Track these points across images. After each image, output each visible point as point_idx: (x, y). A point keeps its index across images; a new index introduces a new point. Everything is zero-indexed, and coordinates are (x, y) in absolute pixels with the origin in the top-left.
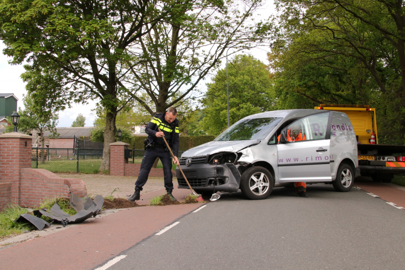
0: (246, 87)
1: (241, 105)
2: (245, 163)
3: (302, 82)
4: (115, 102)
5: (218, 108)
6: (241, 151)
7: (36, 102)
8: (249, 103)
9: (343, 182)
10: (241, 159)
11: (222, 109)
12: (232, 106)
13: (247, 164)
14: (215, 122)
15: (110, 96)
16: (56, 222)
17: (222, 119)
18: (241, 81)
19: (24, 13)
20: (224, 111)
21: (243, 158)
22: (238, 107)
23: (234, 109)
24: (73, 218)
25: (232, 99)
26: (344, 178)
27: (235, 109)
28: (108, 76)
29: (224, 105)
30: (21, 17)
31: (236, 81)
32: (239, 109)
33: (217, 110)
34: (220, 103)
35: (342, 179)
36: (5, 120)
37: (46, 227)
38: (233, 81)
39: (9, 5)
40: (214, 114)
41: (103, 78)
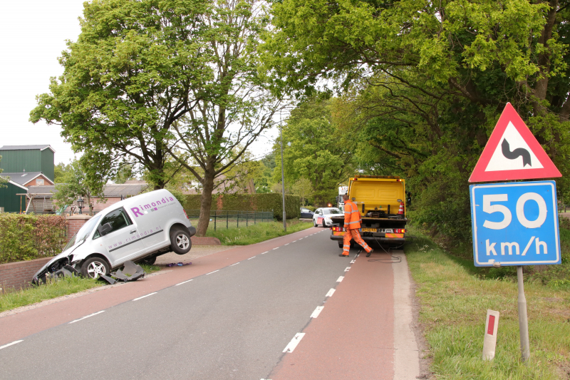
0: (323, 131)
1: (318, 153)
2: (79, 260)
3: (371, 136)
4: (162, 176)
5: (290, 156)
6: (72, 253)
7: (88, 176)
8: (327, 151)
10: (74, 259)
11: (296, 158)
12: (307, 153)
14: (288, 173)
15: (157, 170)
16: (120, 280)
17: (296, 169)
18: (318, 124)
19: (81, 105)
20: (298, 160)
21: (76, 258)
22: (314, 155)
23: (309, 158)
24: (130, 278)
25: (307, 146)
26: (180, 242)
27: (311, 157)
28: (155, 152)
29: (297, 153)
30: (78, 109)
31: (311, 124)
32: (315, 157)
33: (290, 159)
34: (293, 150)
35: (178, 243)
36: (41, 176)
37: (115, 283)
38: (308, 124)
39: (68, 99)
40: (287, 164)
41: (151, 153)
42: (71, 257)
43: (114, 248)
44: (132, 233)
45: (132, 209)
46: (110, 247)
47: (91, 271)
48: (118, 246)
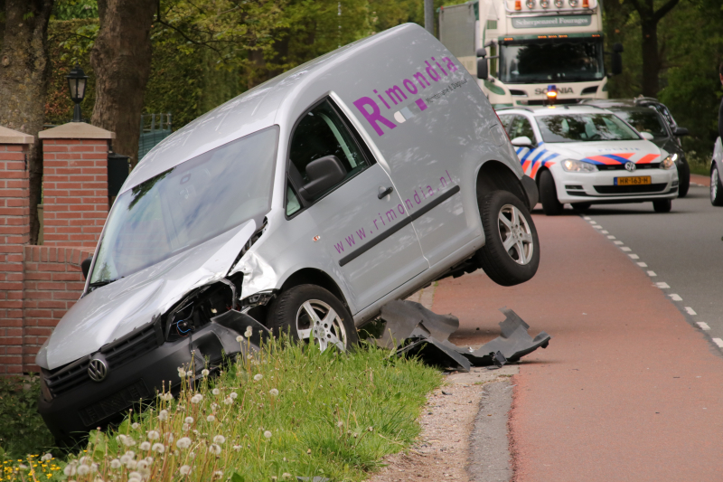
2: (262, 296)
6: (237, 268)
9: (508, 245)
10: (247, 291)
13: (267, 295)
21: (251, 285)
26: (509, 235)
35: (505, 238)
42: (238, 278)
43: (349, 250)
44: (383, 195)
45: (359, 104)
46: (339, 248)
47: (304, 333)
48: (360, 243)
